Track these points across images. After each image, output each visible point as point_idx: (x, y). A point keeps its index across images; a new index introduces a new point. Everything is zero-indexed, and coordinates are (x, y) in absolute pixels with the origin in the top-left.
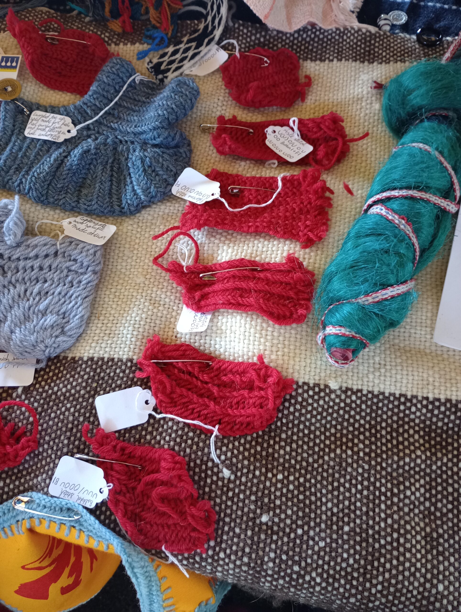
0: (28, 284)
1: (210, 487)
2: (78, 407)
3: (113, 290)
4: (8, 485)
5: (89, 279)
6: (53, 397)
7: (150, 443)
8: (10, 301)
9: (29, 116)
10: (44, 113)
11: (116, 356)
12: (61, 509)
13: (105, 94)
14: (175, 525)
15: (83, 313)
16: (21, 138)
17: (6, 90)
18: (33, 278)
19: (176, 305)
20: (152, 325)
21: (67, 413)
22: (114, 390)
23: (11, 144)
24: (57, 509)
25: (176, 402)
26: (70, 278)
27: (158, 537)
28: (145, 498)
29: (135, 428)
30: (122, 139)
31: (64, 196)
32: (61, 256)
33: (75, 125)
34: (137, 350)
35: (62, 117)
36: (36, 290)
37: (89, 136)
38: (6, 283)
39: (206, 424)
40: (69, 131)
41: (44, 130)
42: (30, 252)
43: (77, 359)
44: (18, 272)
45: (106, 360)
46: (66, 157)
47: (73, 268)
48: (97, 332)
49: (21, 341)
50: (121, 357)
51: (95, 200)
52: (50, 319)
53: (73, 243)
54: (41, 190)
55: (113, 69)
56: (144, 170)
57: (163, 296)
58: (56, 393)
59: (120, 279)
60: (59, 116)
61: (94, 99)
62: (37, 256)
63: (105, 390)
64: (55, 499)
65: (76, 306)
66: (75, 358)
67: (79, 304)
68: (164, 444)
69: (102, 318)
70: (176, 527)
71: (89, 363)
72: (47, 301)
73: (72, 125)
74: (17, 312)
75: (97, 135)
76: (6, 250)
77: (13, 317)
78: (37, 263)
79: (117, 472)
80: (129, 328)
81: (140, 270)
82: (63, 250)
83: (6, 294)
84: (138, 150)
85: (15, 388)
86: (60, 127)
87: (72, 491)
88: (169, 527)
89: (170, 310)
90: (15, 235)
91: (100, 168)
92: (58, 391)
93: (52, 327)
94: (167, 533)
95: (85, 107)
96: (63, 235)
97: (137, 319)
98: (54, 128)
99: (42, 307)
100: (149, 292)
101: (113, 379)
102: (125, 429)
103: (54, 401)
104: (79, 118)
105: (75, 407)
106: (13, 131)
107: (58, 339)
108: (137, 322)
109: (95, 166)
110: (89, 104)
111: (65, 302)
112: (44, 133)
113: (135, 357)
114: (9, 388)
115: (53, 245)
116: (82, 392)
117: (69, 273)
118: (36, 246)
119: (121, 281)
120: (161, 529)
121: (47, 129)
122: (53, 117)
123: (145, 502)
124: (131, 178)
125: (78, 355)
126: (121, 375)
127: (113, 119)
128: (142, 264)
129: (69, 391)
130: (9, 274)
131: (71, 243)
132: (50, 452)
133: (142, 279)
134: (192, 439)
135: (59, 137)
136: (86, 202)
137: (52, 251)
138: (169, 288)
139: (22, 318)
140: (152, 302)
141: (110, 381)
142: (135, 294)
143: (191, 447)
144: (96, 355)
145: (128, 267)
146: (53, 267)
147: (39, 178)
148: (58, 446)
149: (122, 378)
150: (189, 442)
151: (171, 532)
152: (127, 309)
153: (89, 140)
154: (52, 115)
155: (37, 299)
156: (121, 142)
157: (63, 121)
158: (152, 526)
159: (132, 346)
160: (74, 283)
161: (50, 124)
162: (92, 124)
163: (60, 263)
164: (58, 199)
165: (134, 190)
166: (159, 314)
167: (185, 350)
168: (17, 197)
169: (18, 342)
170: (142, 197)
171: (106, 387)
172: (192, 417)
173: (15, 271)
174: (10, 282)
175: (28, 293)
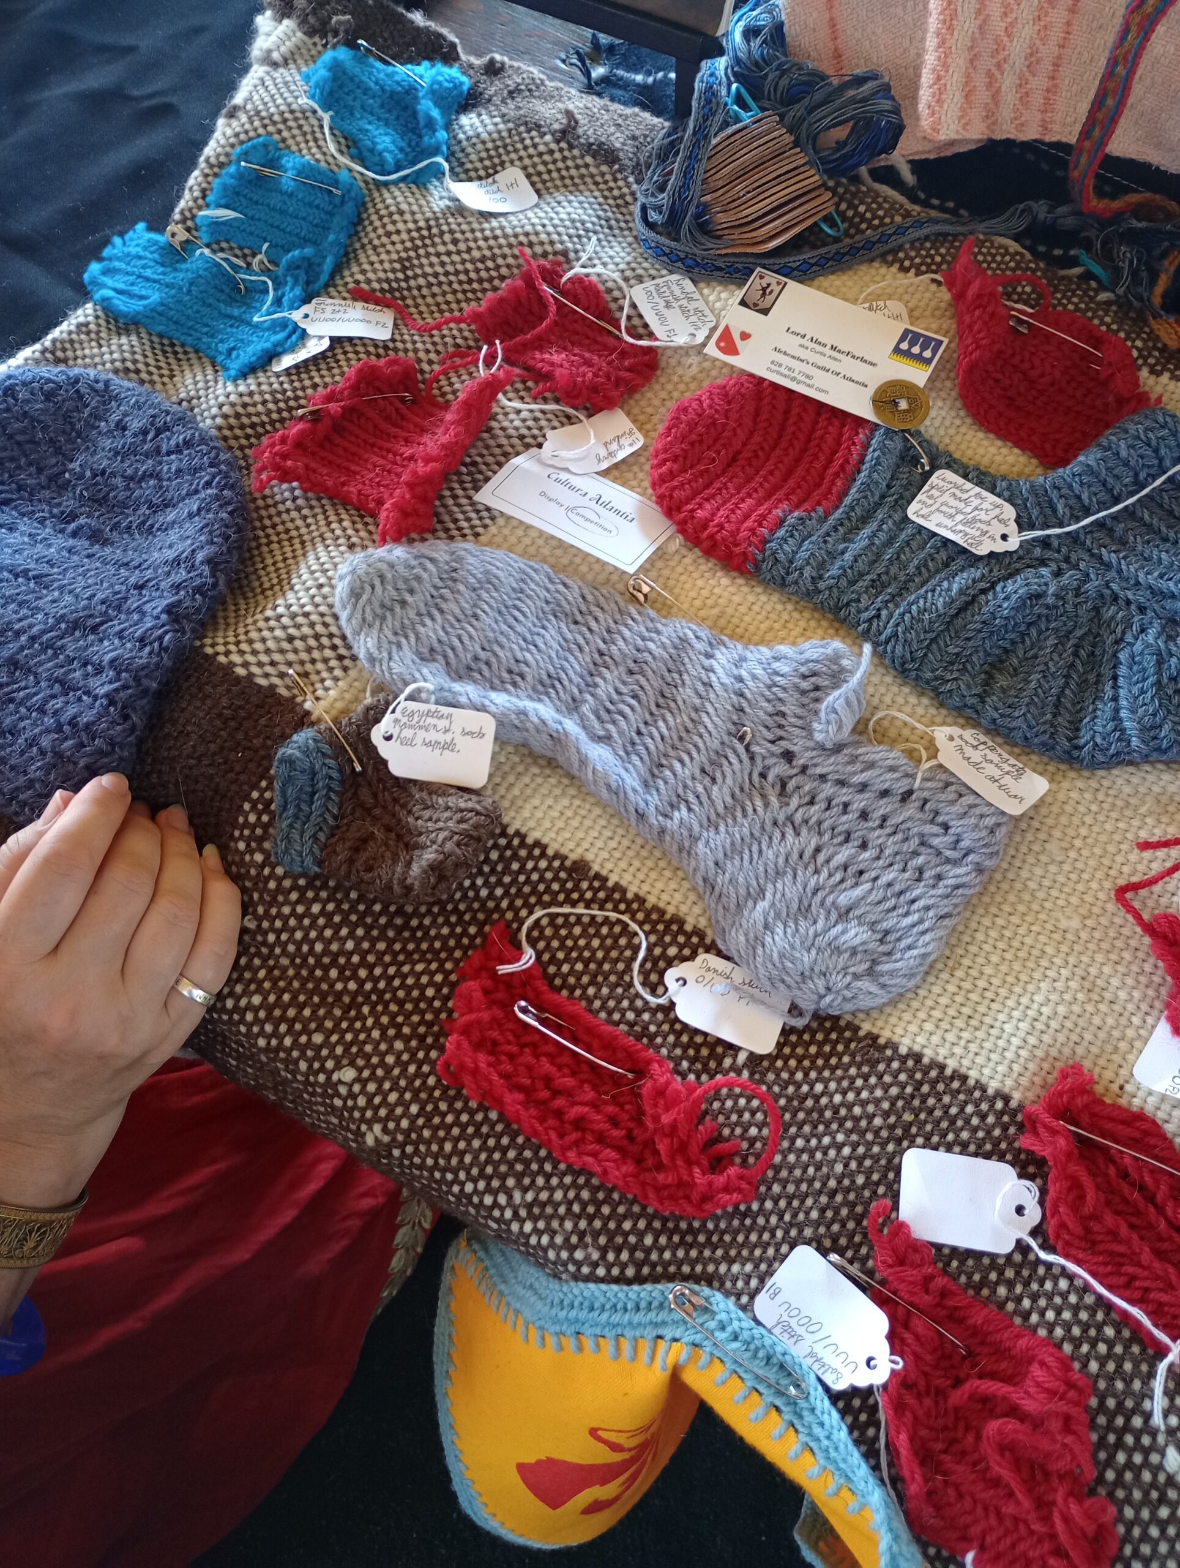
0: (827, 837)
1: (1120, 1474)
2: (861, 1150)
3: (1000, 921)
4: (661, 1251)
5: (965, 879)
6: (809, 1103)
7: (1002, 1305)
8: (781, 861)
9: (926, 476)
10: (960, 481)
11: (973, 1074)
12: (769, 1358)
13: (1110, 480)
14: (1016, 1520)
15: (929, 949)
16: (897, 517)
17: (896, 404)
18: (840, 829)
19: (1140, 1014)
20: (1074, 1037)
21: (832, 1153)
22: (949, 1149)
23: (873, 526)
24: (761, 1354)
25: (1094, 1243)
26: (920, 860)
27: (967, 1527)
28: (961, 1426)
29: (978, 1255)
30: (1121, 594)
31: (955, 675)
32: (917, 804)
33: (1021, 528)
34: (1024, 1081)
35: (999, 501)
36: (840, 858)
37: (1043, 562)
38: (781, 818)
39: (1156, 1326)
40: (1004, 537)
41: (951, 516)
42: (855, 773)
43: (882, 1041)
44: (812, 802)
45: (948, 1072)
46: (984, 591)
47: (936, 841)
48: (943, 1001)
49: (782, 956)
50: (984, 1080)
51: (1024, 710)
52: (854, 934)
53: (952, 788)
54: (915, 646)
55: (1151, 435)
56: (1158, 683)
57: (1115, 982)
58: (817, 1098)
59: (1021, 901)
60: (992, 498)
61: (1082, 484)
62: (863, 787)
63: (928, 1138)
64: (764, 1332)
65: (921, 928)
66: (878, 1037)
67: (926, 925)
68: (1037, 1326)
69: (959, 973)
70: (1017, 1529)
71: (910, 1063)
72: (858, 892)
73: (1014, 526)
74: (790, 889)
75: (1064, 566)
76: (807, 749)
77: (778, 896)
78: (859, 802)
79: (917, 1337)
80: (1021, 1025)
81: (1074, 900)
82: (926, 794)
83: (775, 841)
84: (1152, 632)
85: (732, 1049)
86: (988, 523)
87: (801, 1331)
88: (1000, 1517)
89: (1123, 1021)
90: (840, 728)
91: (1052, 641)
92: (823, 1094)
93: (854, 952)
94: (991, 1529)
95: (1054, 495)
96: (933, 763)
97: (1044, 1010)
98: (974, 520)
99: (843, 899)
100: (1084, 959)
101: (953, 1122)
102: (954, 1250)
103: (809, 1112)
104: (1035, 513)
105: (855, 1146)
106: (883, 497)
107: (859, 984)
108: (1043, 1018)
109: (1040, 632)
110: (1065, 491)
111: (894, 908)
112: (949, 523)
113: (1017, 1096)
114: (719, 1041)
115: (907, 775)
116: (878, 1121)
117: (922, 849)
118: (871, 765)
119: (1021, 908)
120: (979, 1511)
121: (959, 517)
122: (977, 495)
123: (960, 1435)
124: (1115, 687)
125: (885, 1035)
126: (975, 1121)
127: (1108, 541)
128: (1080, 887)
129: (850, 1107)
130: (795, 801)
131: (948, 784)
132: (774, 1220)
133: (1075, 923)
134: (1111, 1345)
135: (980, 543)
136: (1000, 705)
137: (902, 786)
138: (1135, 968)
139: (795, 906)
140: (1087, 985)
141: (944, 1124)
142: (1049, 950)
143: (1103, 1361)
144: (928, 1053)
145: (1046, 883)
146: (892, 821)
147: (919, 620)
148: (795, 1215)
149: (975, 1130)
150: (1102, 1348)
151: (1001, 1531)
152: (1024, 977)
153: (1044, 571)
154: (978, 489)
155: (838, 877)
156: (1115, 598)
157: (997, 511)
158: (960, 1496)
159: (1016, 1067)
160: (927, 875)
161: (968, 509)
162: (1058, 536)
163: (909, 818)
164: (942, 678)
165: (1116, 717)
166: (1097, 1020)
167: (1146, 1133)
168: (867, 648)
169: (775, 956)
170: (1135, 742)
171: (932, 1134)
172: (1128, 1293)
173: (807, 799)
174: (790, 819)
175: (821, 858)
